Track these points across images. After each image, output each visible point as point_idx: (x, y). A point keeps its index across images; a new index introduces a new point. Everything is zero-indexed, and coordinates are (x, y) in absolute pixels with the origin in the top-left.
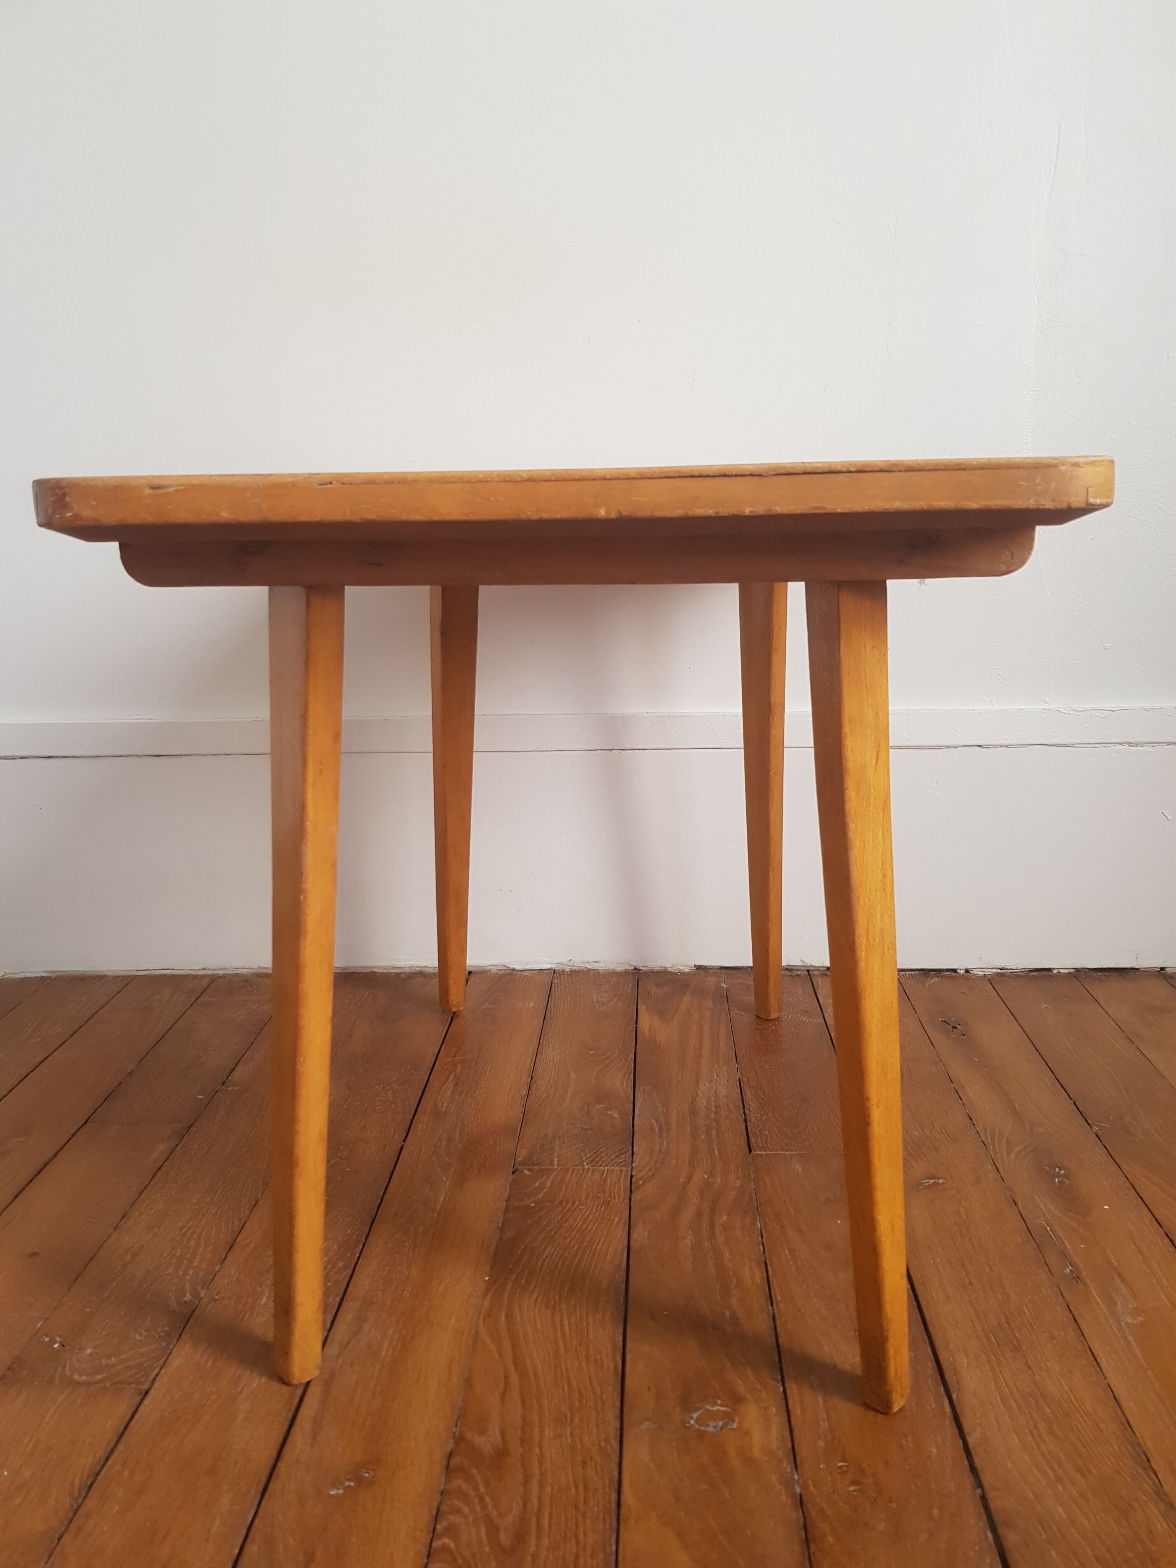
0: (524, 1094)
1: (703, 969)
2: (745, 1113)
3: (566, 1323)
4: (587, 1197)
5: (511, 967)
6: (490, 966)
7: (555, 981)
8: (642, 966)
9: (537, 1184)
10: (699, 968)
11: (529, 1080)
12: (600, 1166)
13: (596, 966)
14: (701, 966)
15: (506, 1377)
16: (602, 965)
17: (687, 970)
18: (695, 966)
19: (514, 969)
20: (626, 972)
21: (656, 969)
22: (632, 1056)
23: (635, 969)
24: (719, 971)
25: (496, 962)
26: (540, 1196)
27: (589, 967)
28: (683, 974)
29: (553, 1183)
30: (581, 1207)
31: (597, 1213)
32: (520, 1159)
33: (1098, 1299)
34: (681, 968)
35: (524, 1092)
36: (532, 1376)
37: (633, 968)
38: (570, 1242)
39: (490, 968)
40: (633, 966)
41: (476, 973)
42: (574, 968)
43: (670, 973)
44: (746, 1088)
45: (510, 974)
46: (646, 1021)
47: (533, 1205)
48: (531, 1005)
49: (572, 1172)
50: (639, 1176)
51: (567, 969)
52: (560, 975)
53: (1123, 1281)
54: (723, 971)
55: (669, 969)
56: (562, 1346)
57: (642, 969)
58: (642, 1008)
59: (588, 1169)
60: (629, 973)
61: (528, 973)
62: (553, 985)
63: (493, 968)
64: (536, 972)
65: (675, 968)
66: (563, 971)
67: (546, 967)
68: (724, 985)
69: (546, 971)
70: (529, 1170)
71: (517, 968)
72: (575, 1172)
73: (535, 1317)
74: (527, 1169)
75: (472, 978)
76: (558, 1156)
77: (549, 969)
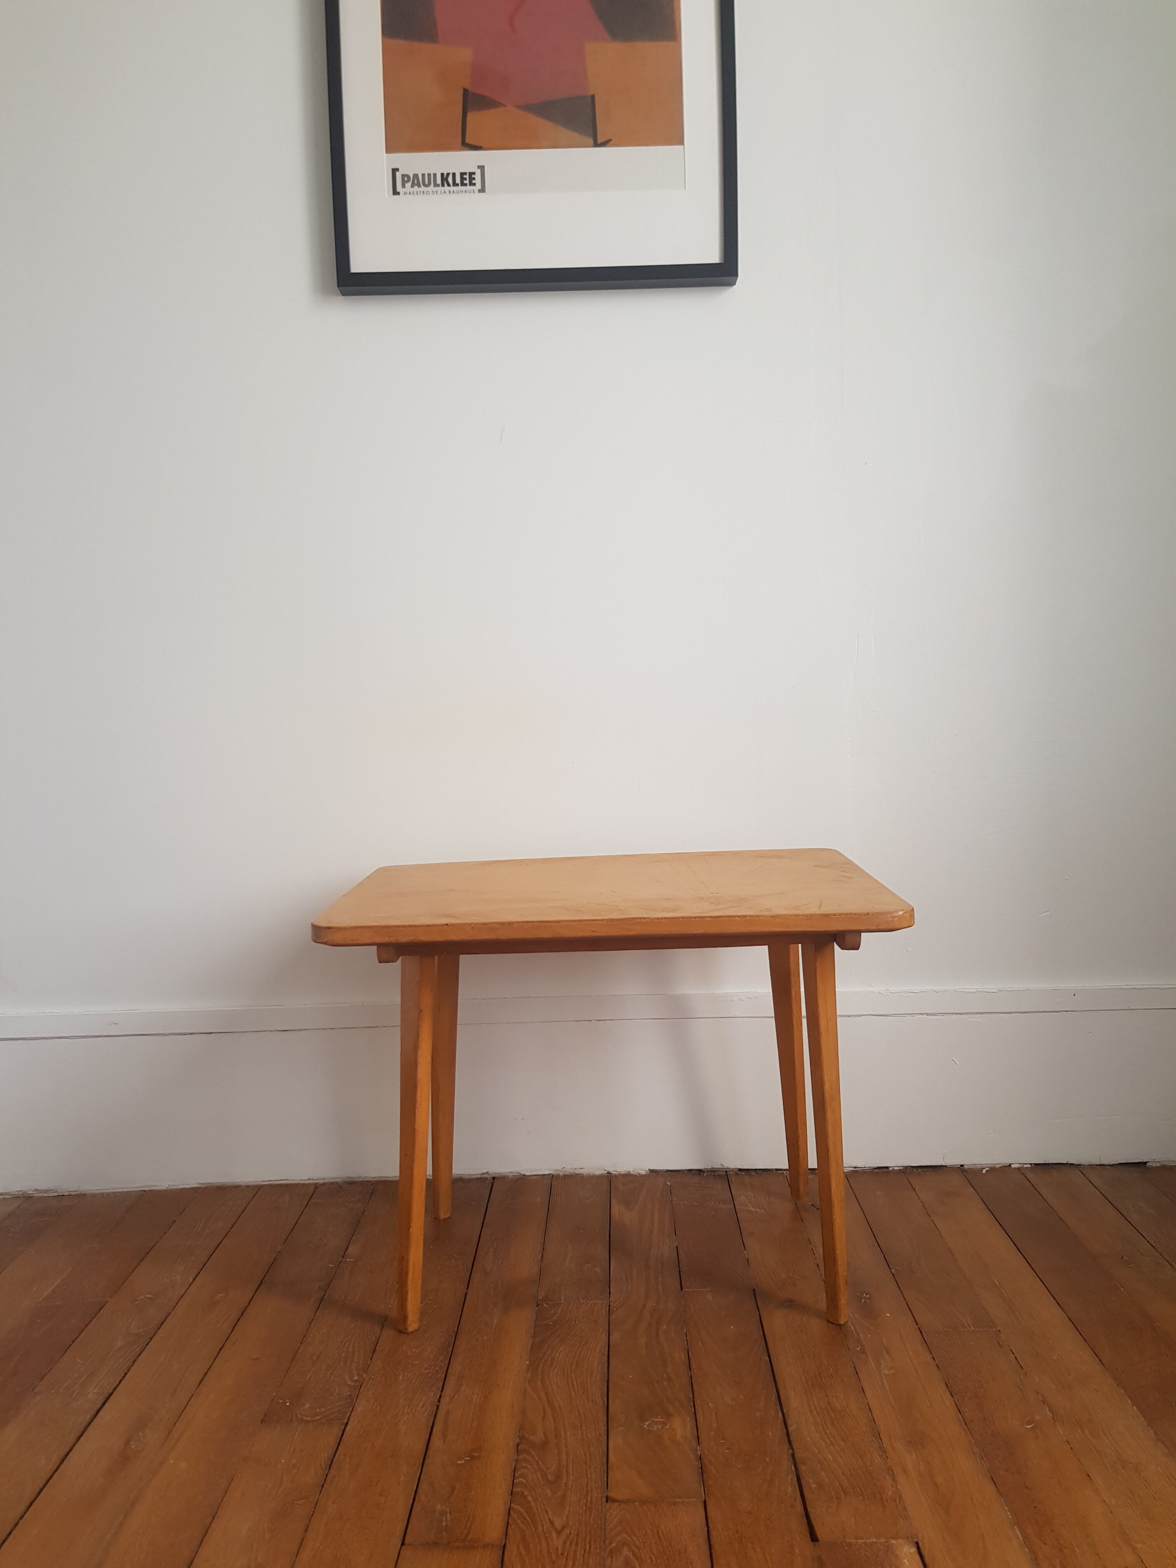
0: (539, 1258)
1: (655, 1172)
2: (679, 1267)
3: (575, 1383)
4: (583, 1318)
5: (523, 1173)
6: (508, 1173)
7: (553, 1183)
8: (613, 1171)
9: (553, 1312)
10: (652, 1171)
11: (542, 1250)
12: (590, 1300)
13: (581, 1172)
14: (654, 1170)
15: (544, 1410)
16: (585, 1170)
17: (644, 1173)
18: (649, 1170)
19: (524, 1175)
20: (602, 1176)
21: (623, 1173)
22: (608, 1232)
23: (608, 1173)
24: (666, 1173)
25: (512, 1170)
26: (555, 1318)
27: (577, 1172)
28: (641, 1176)
29: (562, 1311)
30: (580, 1324)
31: (590, 1327)
32: (540, 1298)
33: (872, 1362)
34: (640, 1172)
35: (540, 1258)
36: (558, 1409)
37: (607, 1172)
38: (574, 1343)
39: (508, 1174)
40: (606, 1171)
41: (499, 1178)
42: (566, 1173)
43: (633, 1175)
44: (680, 1251)
45: (522, 1178)
46: (616, 1209)
47: (551, 1323)
48: (539, 1200)
49: (573, 1305)
50: (613, 1306)
51: (561, 1174)
52: (556, 1178)
53: (888, 1353)
54: (669, 1173)
55: (632, 1173)
56: (573, 1394)
57: (613, 1172)
58: (614, 1201)
59: (583, 1303)
60: (604, 1176)
61: (534, 1178)
62: (552, 1186)
63: (510, 1174)
64: (539, 1176)
65: (636, 1172)
66: (559, 1175)
67: (546, 1173)
68: (668, 1183)
69: (547, 1176)
70: (547, 1304)
71: (526, 1174)
72: (575, 1304)
73: (557, 1380)
74: (546, 1304)
75: (496, 1182)
76: (564, 1296)
77: (549, 1174)
